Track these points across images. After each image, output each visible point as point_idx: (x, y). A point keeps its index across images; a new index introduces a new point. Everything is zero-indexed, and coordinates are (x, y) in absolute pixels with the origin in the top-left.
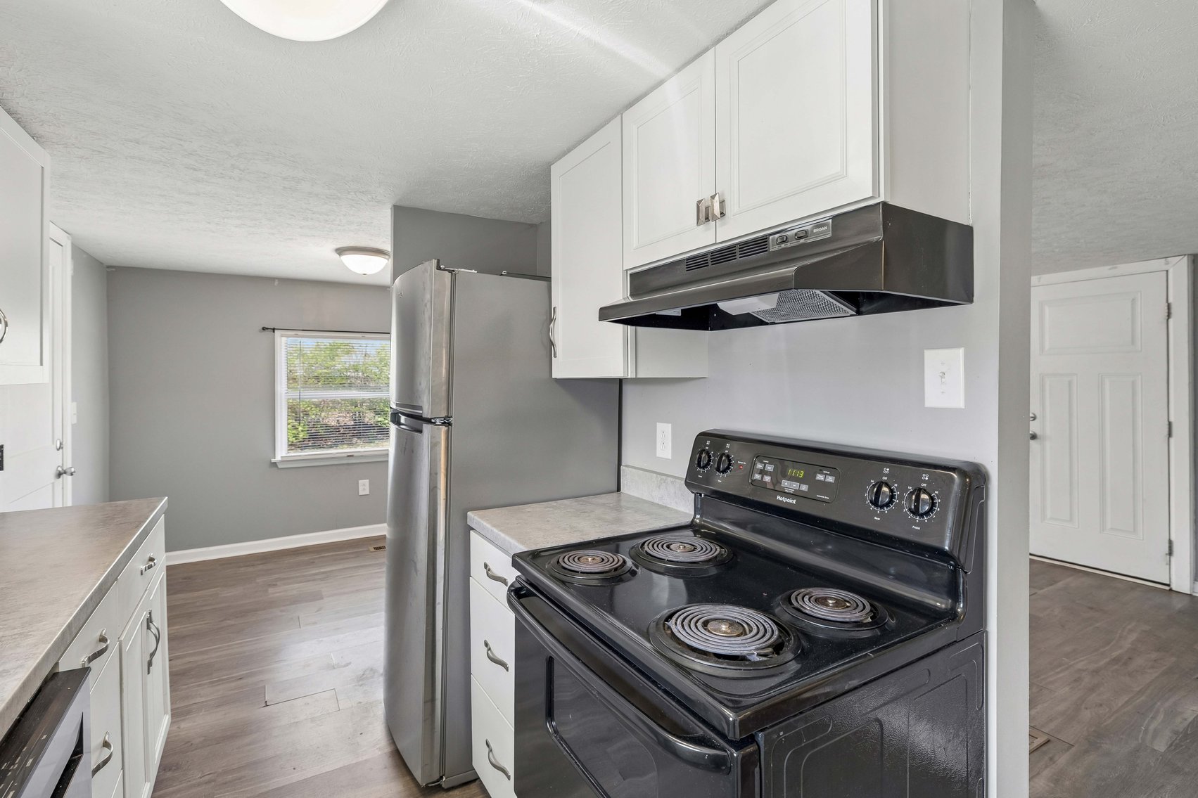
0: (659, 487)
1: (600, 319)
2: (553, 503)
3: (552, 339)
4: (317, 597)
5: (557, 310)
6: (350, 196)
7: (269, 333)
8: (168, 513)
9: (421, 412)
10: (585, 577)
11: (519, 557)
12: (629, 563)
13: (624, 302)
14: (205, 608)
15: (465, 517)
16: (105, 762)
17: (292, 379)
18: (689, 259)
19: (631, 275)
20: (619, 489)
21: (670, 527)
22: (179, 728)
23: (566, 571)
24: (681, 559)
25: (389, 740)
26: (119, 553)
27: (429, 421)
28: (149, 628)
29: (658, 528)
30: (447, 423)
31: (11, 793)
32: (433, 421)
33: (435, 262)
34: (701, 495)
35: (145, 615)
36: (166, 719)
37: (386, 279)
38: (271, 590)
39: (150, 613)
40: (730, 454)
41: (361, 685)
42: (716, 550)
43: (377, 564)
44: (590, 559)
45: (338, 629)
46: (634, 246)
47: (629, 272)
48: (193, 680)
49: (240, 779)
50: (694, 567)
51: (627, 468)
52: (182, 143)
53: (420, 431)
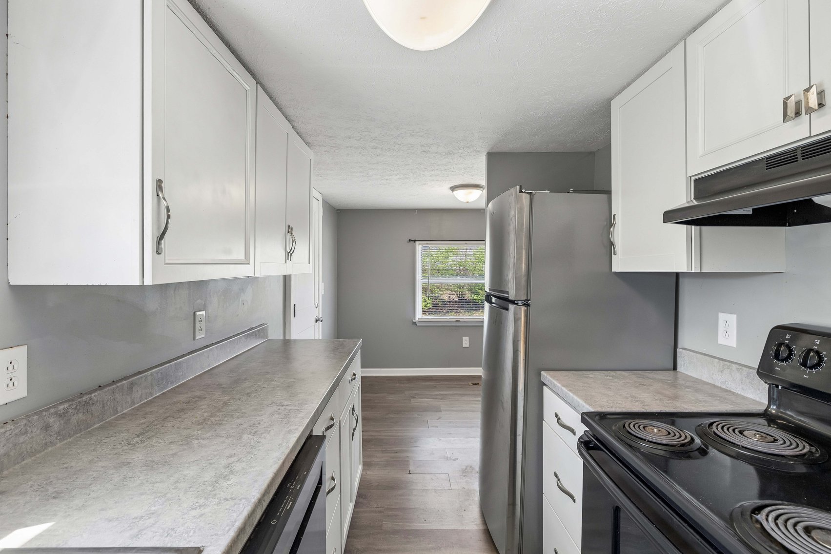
0: (722, 372)
1: (664, 222)
2: (612, 373)
3: (612, 239)
4: (438, 410)
5: (617, 217)
6: (460, 151)
7: (412, 243)
8: (362, 348)
9: (508, 295)
10: (652, 445)
11: (587, 416)
12: (698, 441)
13: (687, 205)
14: (379, 405)
15: (540, 375)
16: (333, 489)
17: (424, 271)
18: (768, 158)
19: (695, 181)
20: (675, 368)
21: (738, 412)
22: (366, 473)
23: (633, 437)
24: (759, 448)
25: (483, 521)
26: (340, 370)
27: (513, 302)
28: (353, 414)
29: (725, 411)
30: (527, 305)
31: (291, 503)
32: (516, 302)
33: (518, 187)
34: (777, 386)
35: (351, 406)
36: (361, 467)
37: (482, 204)
38: (413, 400)
39: (354, 405)
40: (820, 350)
41: (464, 476)
42: (805, 448)
43: (473, 394)
44: (655, 430)
45: (450, 434)
46: (701, 154)
47: (693, 179)
48: (373, 447)
49: (396, 516)
50: (779, 460)
51: (684, 351)
52: (370, 134)
53: (507, 309)
